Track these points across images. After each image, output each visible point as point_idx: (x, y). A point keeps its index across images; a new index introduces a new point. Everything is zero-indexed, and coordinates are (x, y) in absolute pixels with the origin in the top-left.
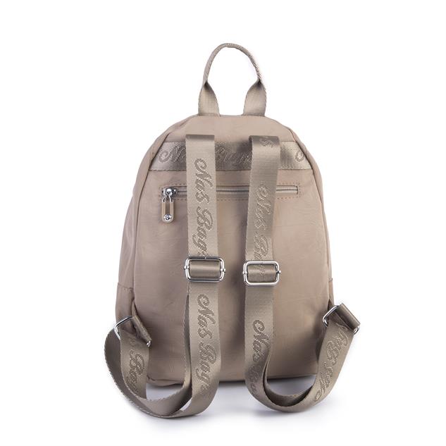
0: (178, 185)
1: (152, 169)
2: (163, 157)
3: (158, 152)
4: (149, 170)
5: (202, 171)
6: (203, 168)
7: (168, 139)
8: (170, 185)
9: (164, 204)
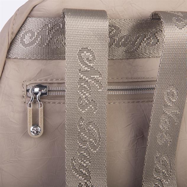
0: (49, 81)
1: (11, 55)
2: (27, 40)
3: (19, 31)
4: (7, 57)
5: (89, 66)
6: (90, 61)
7: (34, 13)
8: (38, 82)
9: (30, 110)
